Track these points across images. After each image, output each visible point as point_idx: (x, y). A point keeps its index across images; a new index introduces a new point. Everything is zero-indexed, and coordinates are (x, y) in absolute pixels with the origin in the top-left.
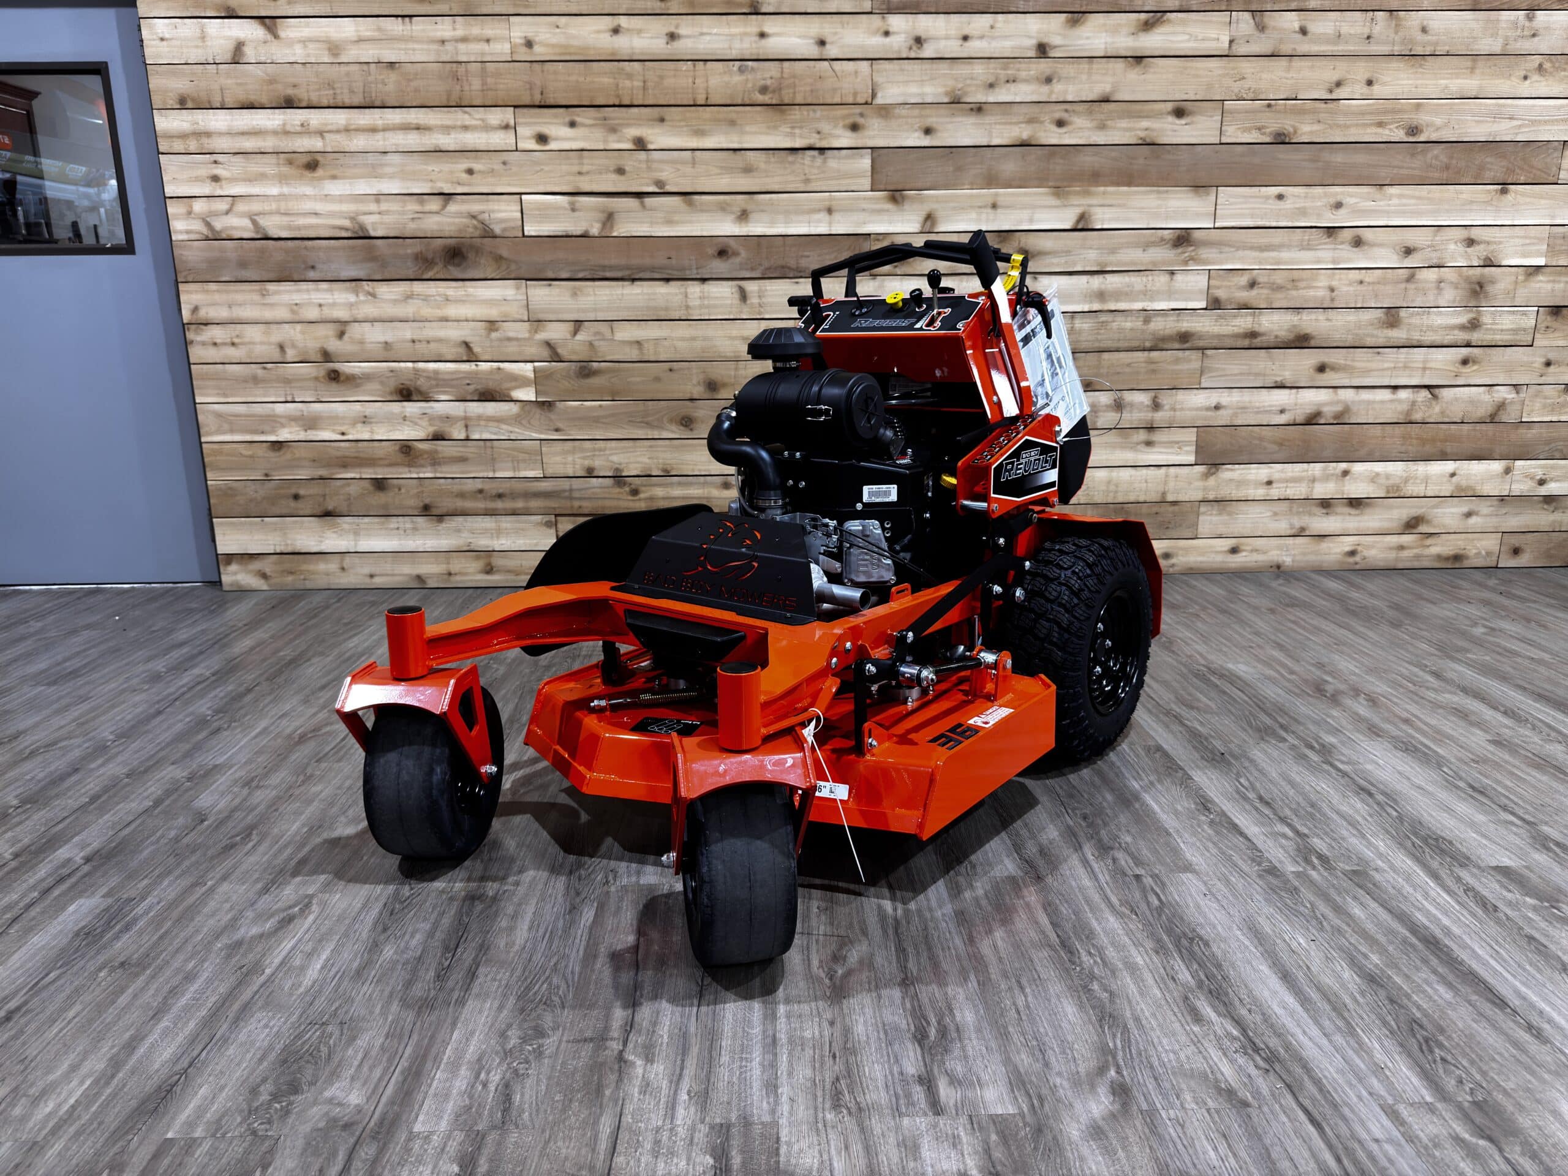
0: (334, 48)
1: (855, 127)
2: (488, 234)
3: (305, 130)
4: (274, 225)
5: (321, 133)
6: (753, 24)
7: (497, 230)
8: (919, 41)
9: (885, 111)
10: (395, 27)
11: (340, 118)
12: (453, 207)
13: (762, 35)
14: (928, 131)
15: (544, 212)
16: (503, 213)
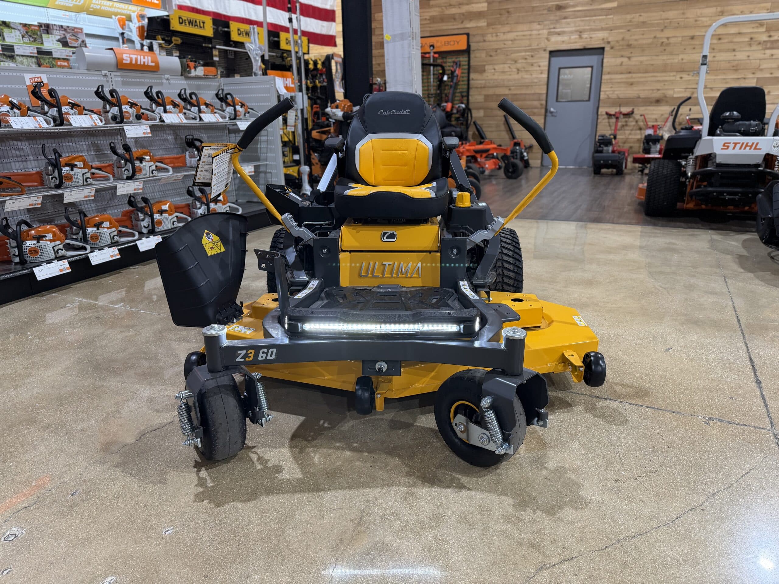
0: (641, 62)
1: (753, 73)
2: (666, 97)
3: (632, 78)
4: (621, 96)
5: (635, 78)
6: (733, 53)
7: (668, 96)
8: (772, 55)
9: (762, 70)
10: (655, 57)
11: (640, 75)
12: (659, 92)
13: (735, 56)
14: (771, 74)
15: (679, 92)
16: (670, 93)
